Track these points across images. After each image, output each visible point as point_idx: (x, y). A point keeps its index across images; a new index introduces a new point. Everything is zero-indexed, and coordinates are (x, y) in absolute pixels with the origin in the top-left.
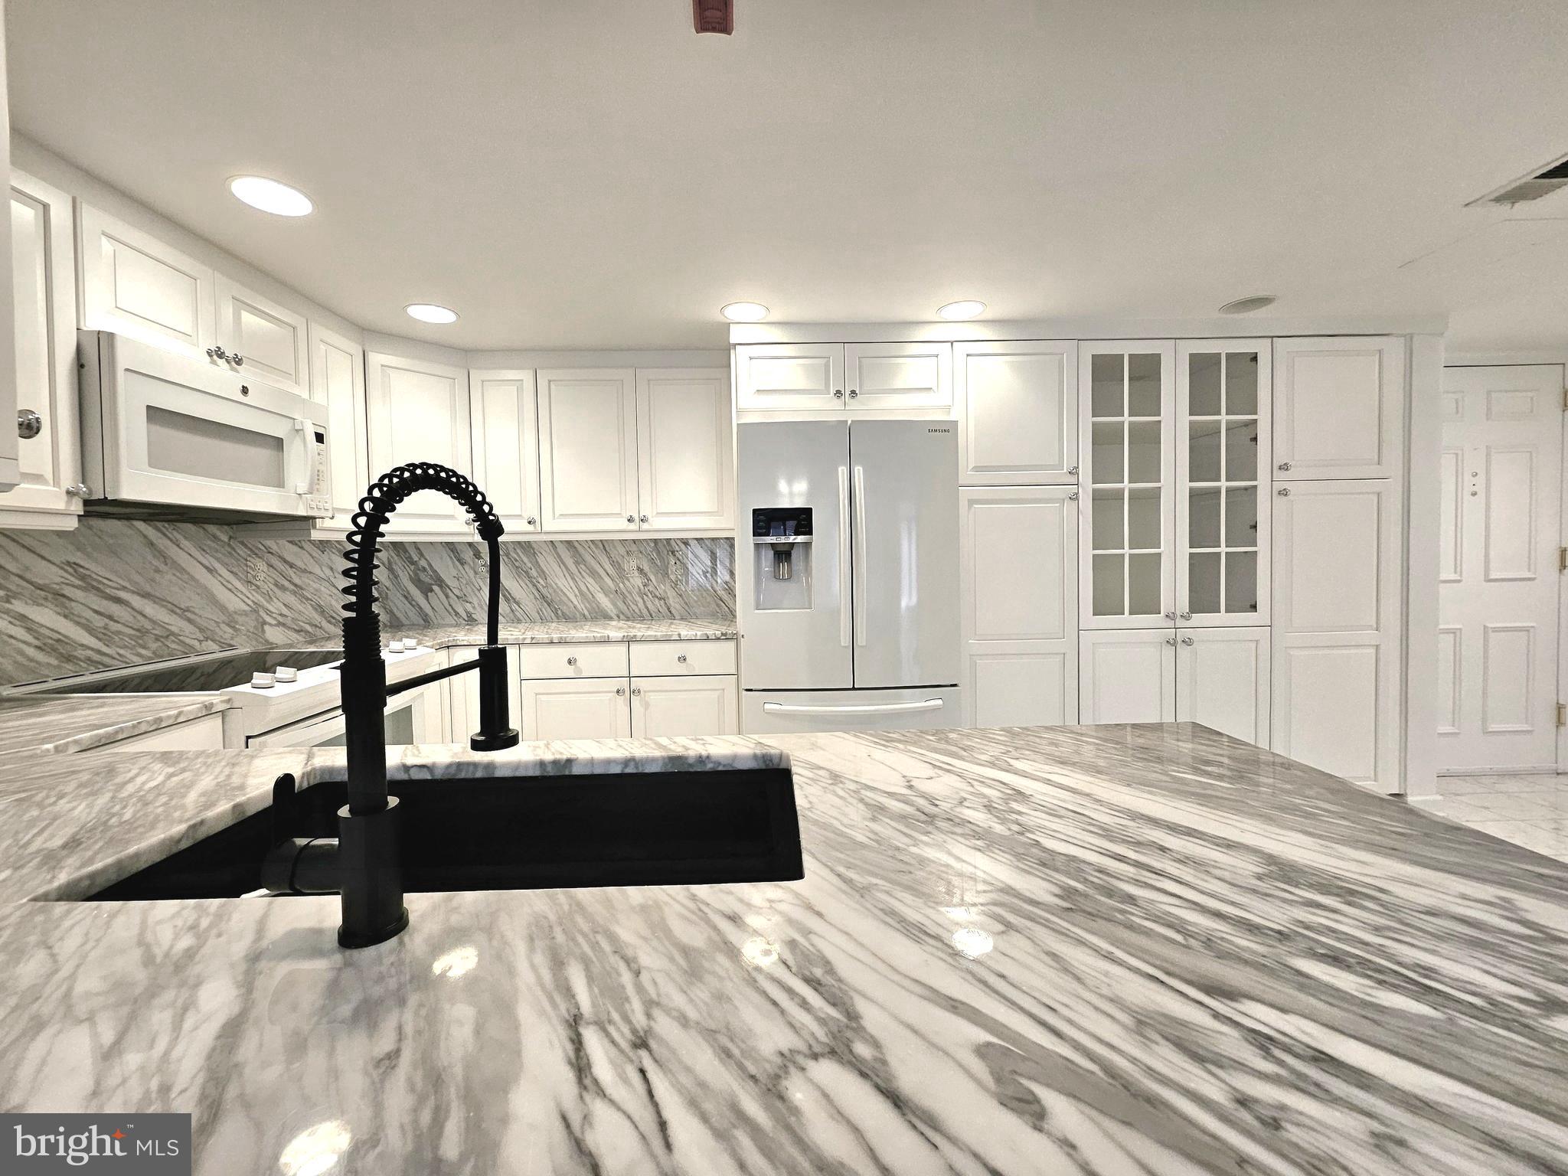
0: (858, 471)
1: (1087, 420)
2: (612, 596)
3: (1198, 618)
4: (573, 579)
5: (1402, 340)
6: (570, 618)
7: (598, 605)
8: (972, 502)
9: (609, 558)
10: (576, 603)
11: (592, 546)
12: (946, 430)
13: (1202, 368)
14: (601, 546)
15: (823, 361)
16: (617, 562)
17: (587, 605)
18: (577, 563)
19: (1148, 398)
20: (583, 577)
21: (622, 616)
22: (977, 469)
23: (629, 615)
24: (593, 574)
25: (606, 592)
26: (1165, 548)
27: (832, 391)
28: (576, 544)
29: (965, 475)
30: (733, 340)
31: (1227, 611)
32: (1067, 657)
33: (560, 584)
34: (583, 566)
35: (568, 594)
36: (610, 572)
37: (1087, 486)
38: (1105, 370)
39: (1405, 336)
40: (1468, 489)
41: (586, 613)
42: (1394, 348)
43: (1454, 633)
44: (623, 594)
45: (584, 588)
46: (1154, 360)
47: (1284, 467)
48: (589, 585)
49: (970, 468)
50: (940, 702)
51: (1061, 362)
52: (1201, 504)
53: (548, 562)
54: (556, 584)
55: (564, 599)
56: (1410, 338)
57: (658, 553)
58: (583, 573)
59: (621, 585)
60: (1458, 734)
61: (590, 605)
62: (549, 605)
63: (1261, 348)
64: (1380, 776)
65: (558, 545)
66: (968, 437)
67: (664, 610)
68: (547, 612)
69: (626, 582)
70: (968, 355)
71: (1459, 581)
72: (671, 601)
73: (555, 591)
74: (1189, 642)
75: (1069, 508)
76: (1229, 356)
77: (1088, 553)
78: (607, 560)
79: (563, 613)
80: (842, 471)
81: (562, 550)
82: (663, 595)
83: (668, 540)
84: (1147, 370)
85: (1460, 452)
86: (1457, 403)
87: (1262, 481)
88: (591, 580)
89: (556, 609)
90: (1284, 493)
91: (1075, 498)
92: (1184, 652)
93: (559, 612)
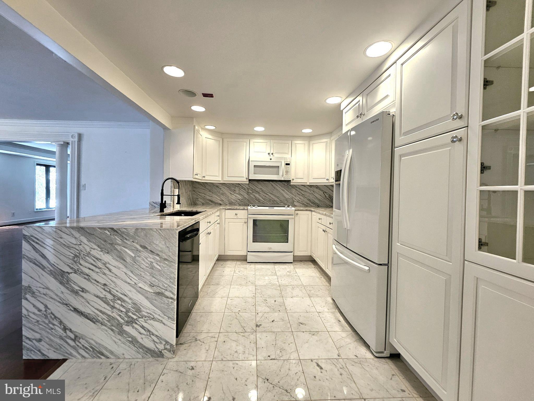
49: (402, 134)
50: (367, 268)
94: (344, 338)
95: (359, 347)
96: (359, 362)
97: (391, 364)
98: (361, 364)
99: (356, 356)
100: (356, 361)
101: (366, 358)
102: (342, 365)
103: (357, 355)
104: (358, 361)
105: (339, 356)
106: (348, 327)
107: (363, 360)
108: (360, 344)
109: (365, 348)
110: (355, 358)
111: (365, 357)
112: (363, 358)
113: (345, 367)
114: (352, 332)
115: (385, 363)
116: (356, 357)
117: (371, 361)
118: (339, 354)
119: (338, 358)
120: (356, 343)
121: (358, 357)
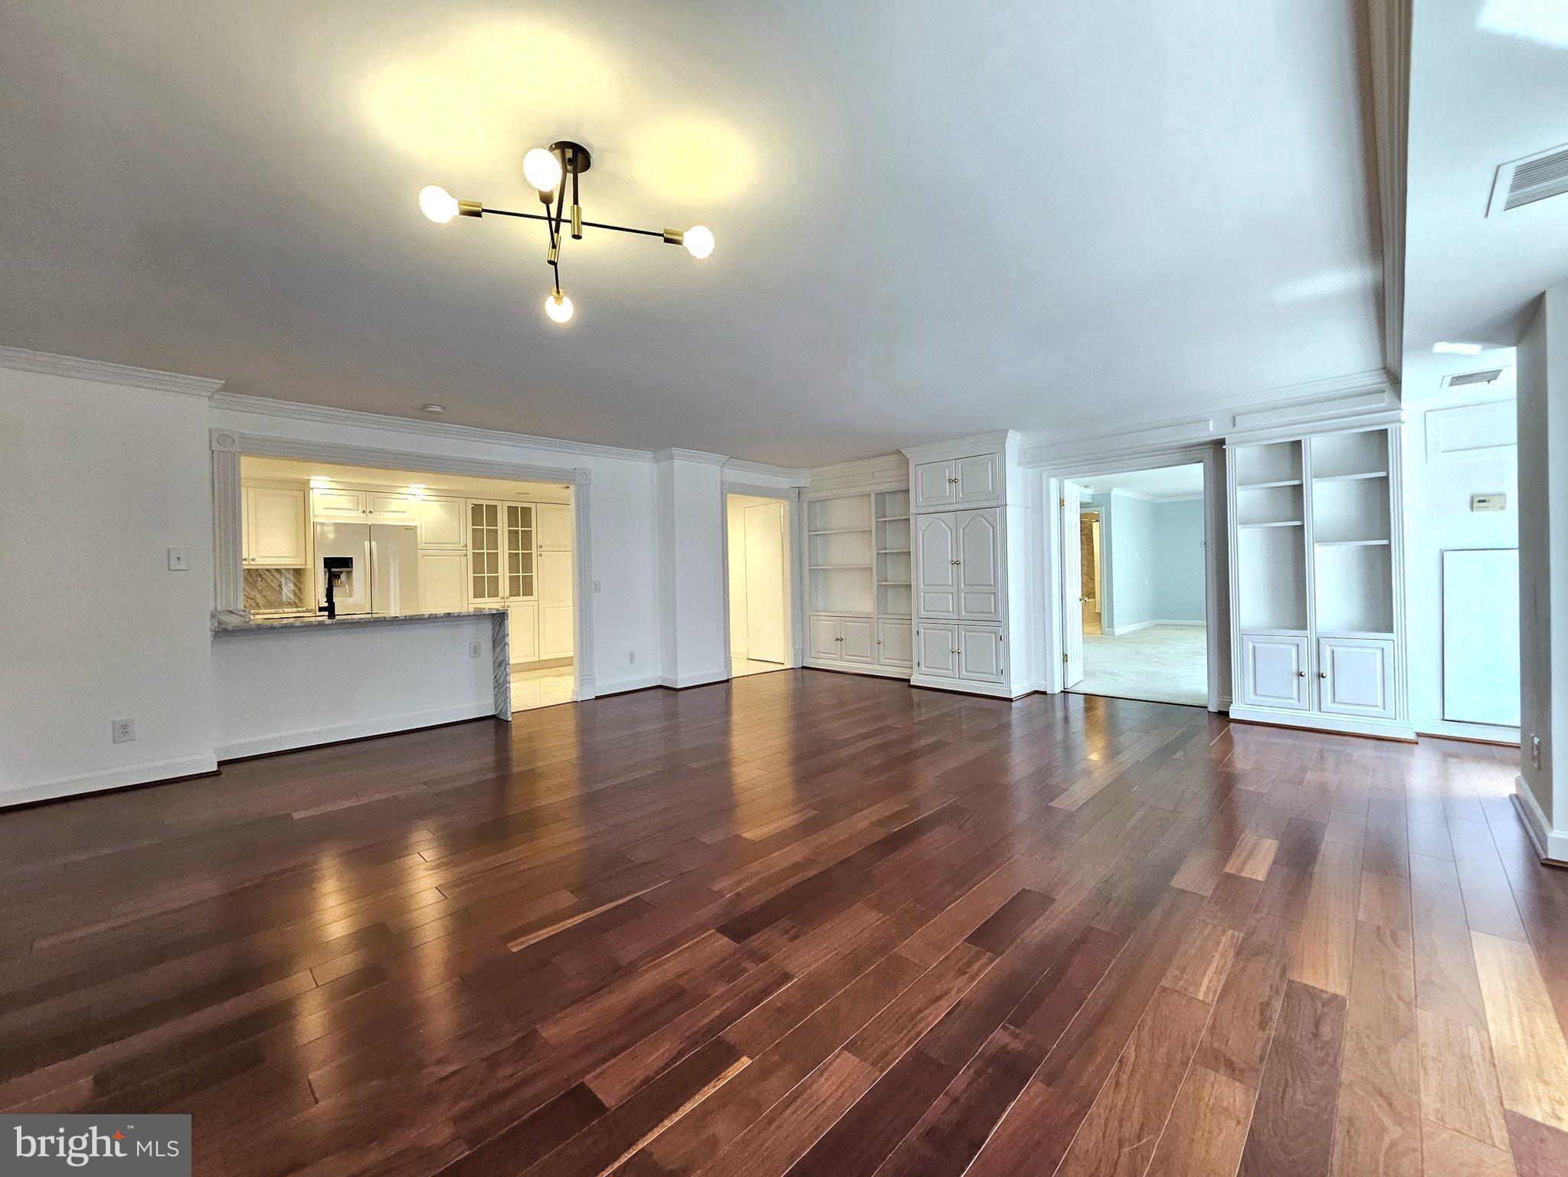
0: (373, 543)
1: (470, 527)
3: (513, 599)
8: (423, 556)
12: (412, 529)
13: (512, 511)
15: (356, 498)
19: (493, 520)
22: (425, 543)
26: (500, 574)
27: (361, 510)
29: (421, 545)
30: (311, 486)
31: (523, 595)
37: (470, 551)
38: (477, 509)
46: (495, 507)
47: (541, 547)
49: (422, 543)
51: (459, 506)
52: (513, 557)
57: (251, 576)
63: (533, 506)
66: (422, 535)
67: (254, 604)
70: (421, 500)
72: (259, 600)
74: (509, 607)
75: (463, 559)
76: (521, 508)
77: (471, 575)
80: (367, 543)
82: (253, 597)
83: (257, 570)
84: (492, 510)
87: (534, 551)
90: (541, 555)
91: (466, 555)
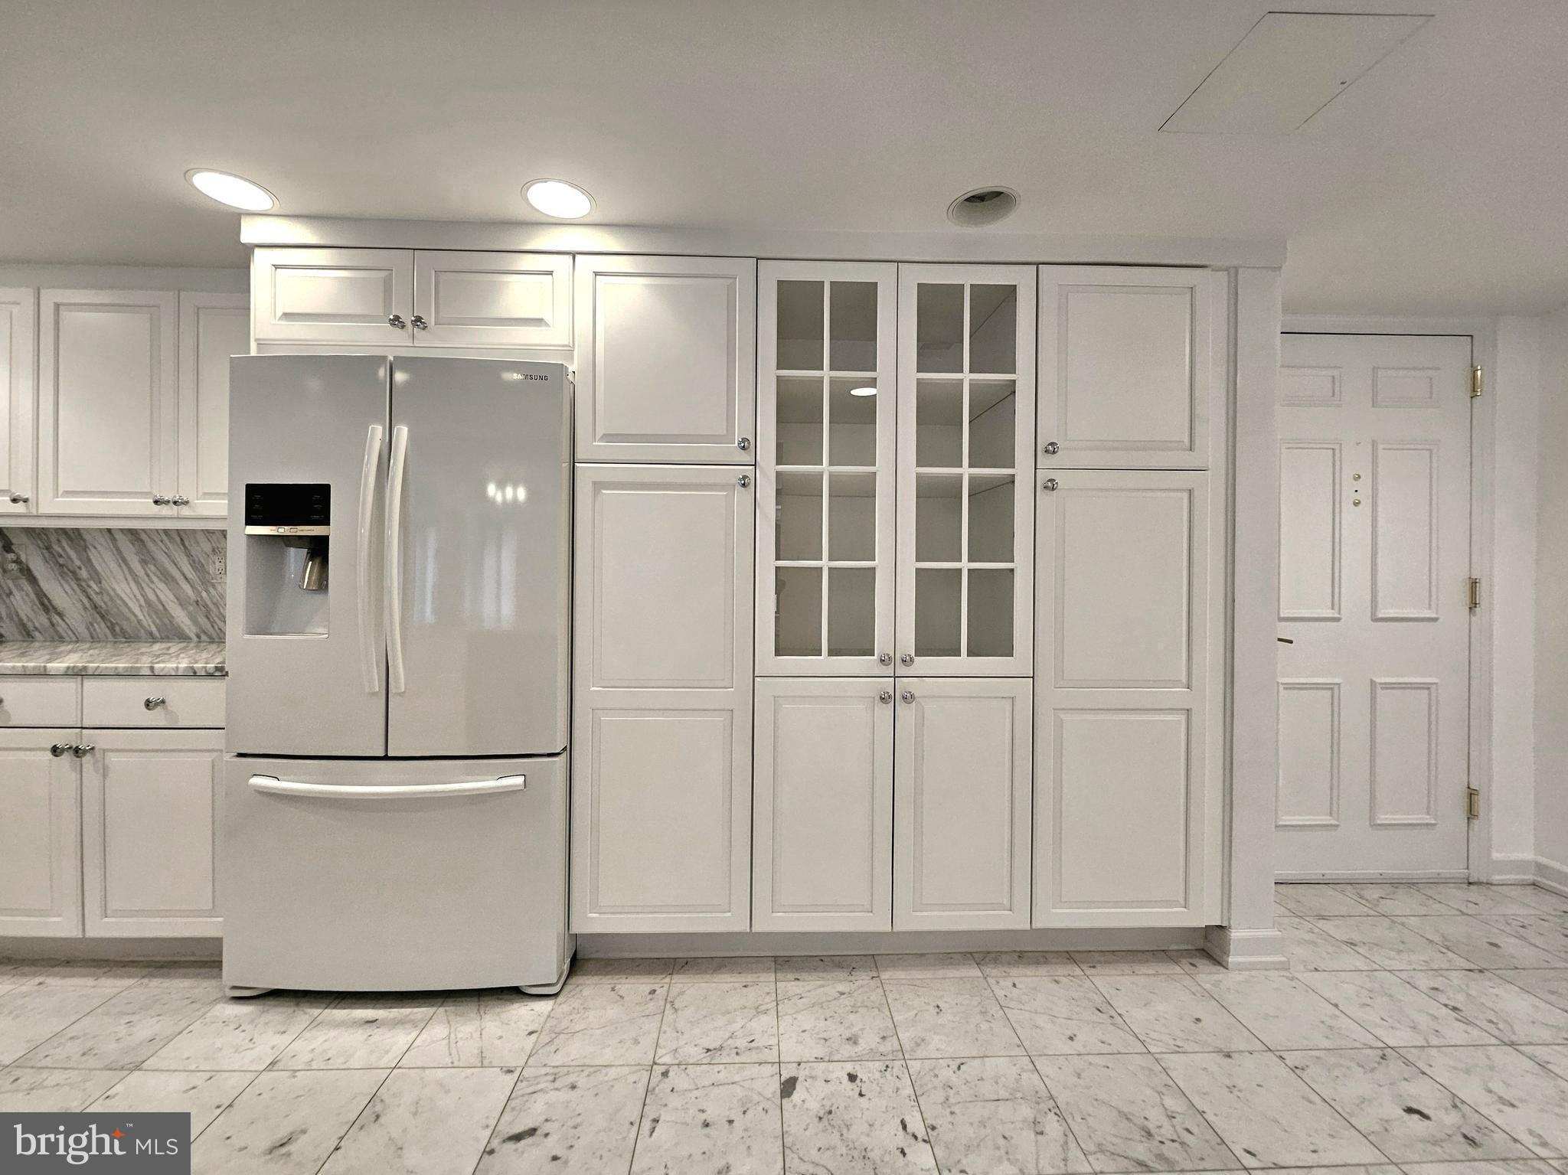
0: (403, 433)
1: (770, 374)
2: (191, 608)
3: (926, 664)
4: (137, 583)
5: (1223, 275)
6: (130, 637)
7: (171, 618)
8: (598, 486)
9: (189, 555)
10: (141, 617)
11: (165, 538)
12: (543, 377)
13: (937, 304)
14: (178, 539)
15: (383, 275)
16: (200, 561)
17: (158, 621)
18: (144, 562)
19: (858, 344)
20: (152, 582)
21: (204, 637)
22: (608, 437)
23: (214, 635)
24: (166, 577)
25: (182, 603)
26: (881, 562)
27: (389, 316)
28: (144, 536)
29: (589, 446)
30: (247, 241)
31: (970, 653)
32: (735, 712)
33: (119, 591)
34: (153, 568)
35: (131, 604)
36: (189, 576)
37: (769, 468)
38: (796, 302)
39: (1227, 269)
40: (1348, 496)
41: (154, 629)
42: (1211, 286)
43: (1332, 689)
44: (206, 606)
45: (152, 597)
46: (869, 291)
47: (1053, 450)
48: (159, 593)
49: (599, 435)
50: (521, 780)
51: (731, 290)
53: (103, 560)
54: (114, 590)
55: (125, 611)
56: (1233, 272)
58: (151, 575)
59: (204, 594)
60: (1337, 826)
61: (161, 620)
62: (103, 617)
63: (1022, 279)
64: (1192, 899)
65: (118, 536)
68: (101, 628)
69: (211, 590)
70: (596, 274)
71: (1338, 620)
73: (111, 599)
74: (908, 698)
75: (741, 499)
76: (975, 289)
77: (768, 564)
78: (185, 559)
79: (122, 629)
80: (378, 431)
81: (124, 543)
84: (857, 305)
85: (1337, 447)
86: (1333, 382)
87: (1022, 470)
88: (162, 586)
89: (112, 624)
90: (1051, 486)
91: (750, 484)
92: (906, 713)
93: (117, 629)
94: (452, 1036)
95: (503, 1016)
96: (554, 1035)
97: (588, 979)
98: (559, 1033)
99: (531, 1033)
100: (545, 1039)
101: (549, 1016)
102: (546, 1074)
103: (531, 1029)
104: (551, 1035)
105: (510, 1071)
106: (416, 1010)
107: (551, 1022)
108: (498, 1010)
109: (516, 1006)
110: (538, 1038)
111: (545, 1017)
112: (545, 1022)
113: (556, 1070)
114: (442, 1009)
115: (578, 989)
116: (534, 1037)
117: (559, 1010)
118: (504, 1069)
119: (516, 1075)
120: (487, 1017)
121: (536, 1029)
